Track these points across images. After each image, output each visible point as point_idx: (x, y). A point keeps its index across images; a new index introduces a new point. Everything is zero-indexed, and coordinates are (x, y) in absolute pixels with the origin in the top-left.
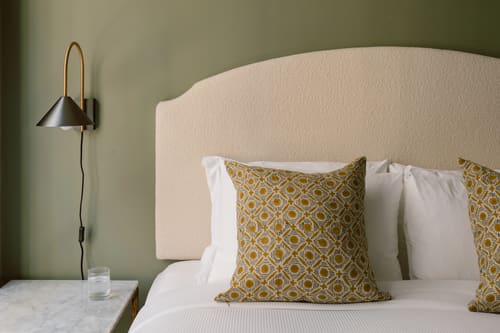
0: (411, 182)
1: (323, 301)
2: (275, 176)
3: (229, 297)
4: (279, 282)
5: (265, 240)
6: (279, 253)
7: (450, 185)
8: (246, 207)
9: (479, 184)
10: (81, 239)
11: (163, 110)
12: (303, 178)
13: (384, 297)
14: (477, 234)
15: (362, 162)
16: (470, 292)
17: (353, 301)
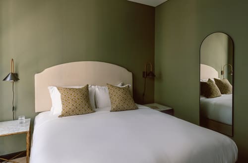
0: (97, 89)
1: (82, 114)
2: (70, 89)
3: (62, 116)
4: (73, 111)
5: (69, 103)
6: (73, 105)
7: (105, 89)
8: (64, 96)
9: (111, 88)
10: (13, 110)
11: (36, 76)
12: (77, 89)
13: (94, 112)
14: (110, 98)
15: (88, 85)
16: (110, 109)
17: (88, 113)
